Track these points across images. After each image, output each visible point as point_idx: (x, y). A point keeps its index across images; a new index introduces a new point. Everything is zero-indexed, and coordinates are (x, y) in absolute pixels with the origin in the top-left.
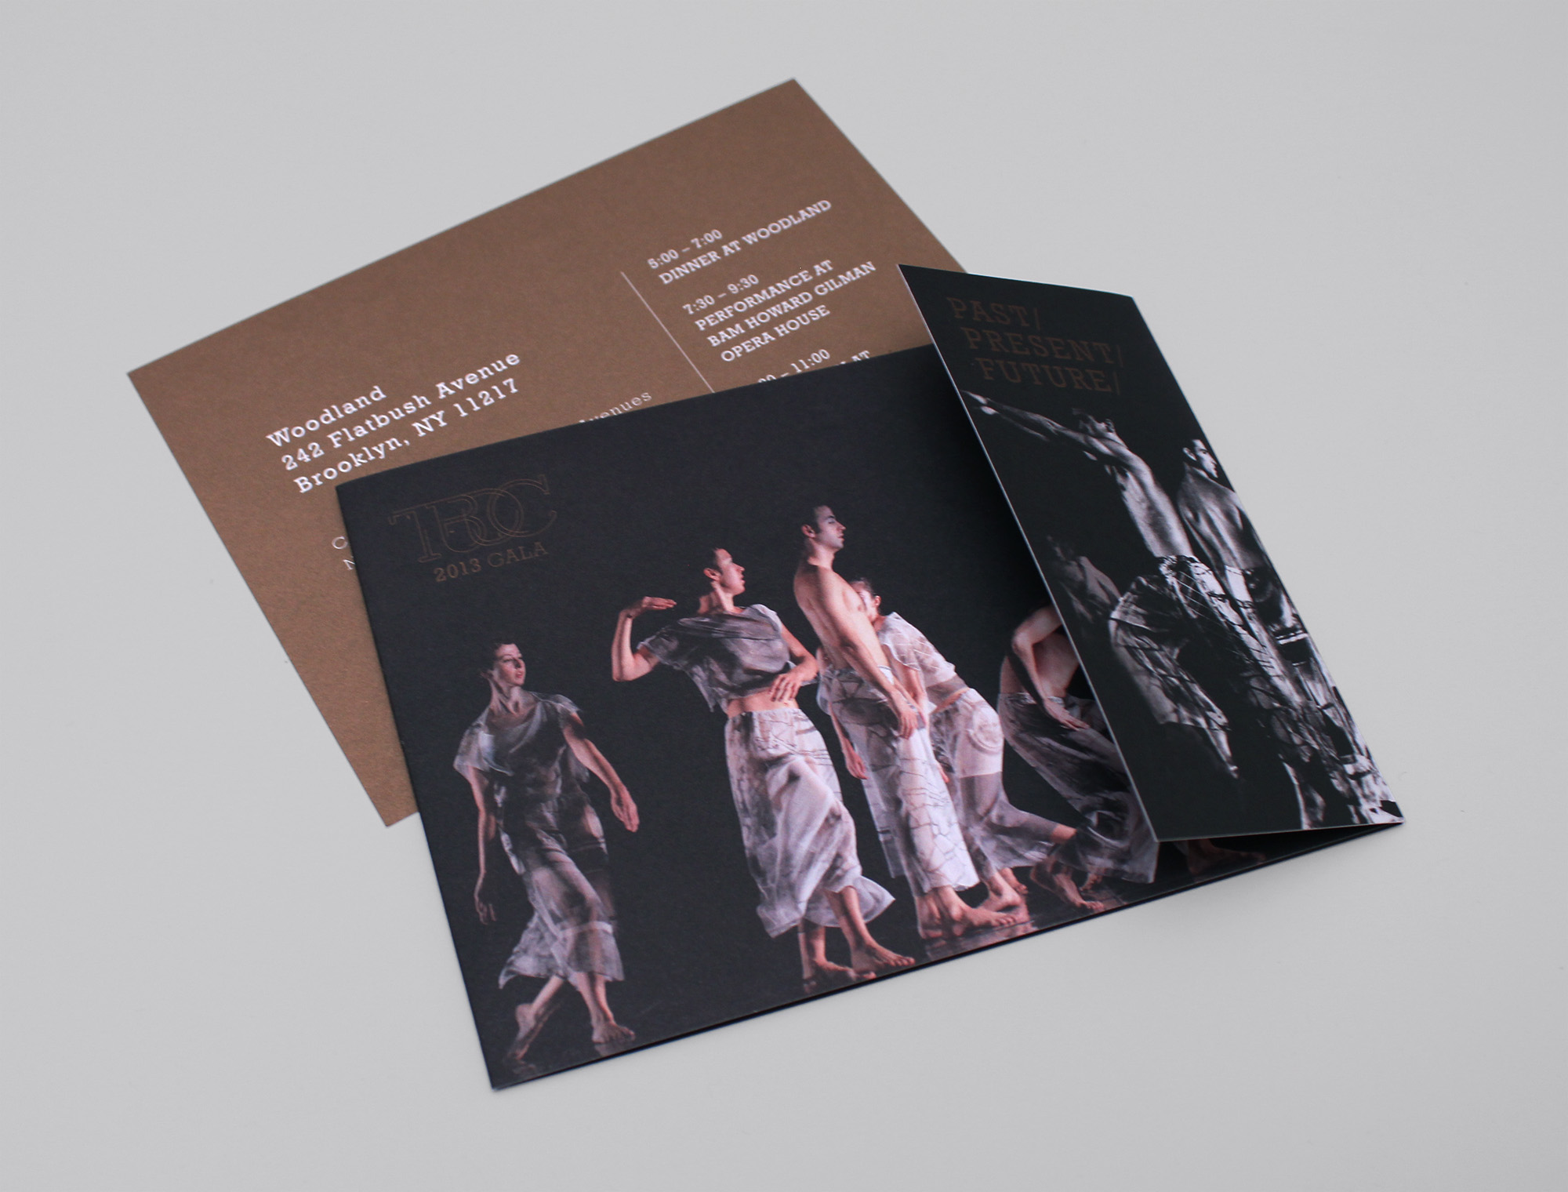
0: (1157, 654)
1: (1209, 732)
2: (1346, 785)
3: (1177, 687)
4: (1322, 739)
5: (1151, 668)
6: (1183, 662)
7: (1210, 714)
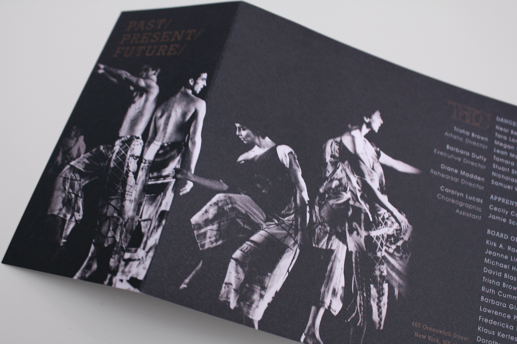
0: (76, 182)
1: (67, 222)
2: (117, 263)
3: (72, 199)
4: (126, 237)
5: (67, 188)
6: (85, 189)
7: (76, 214)
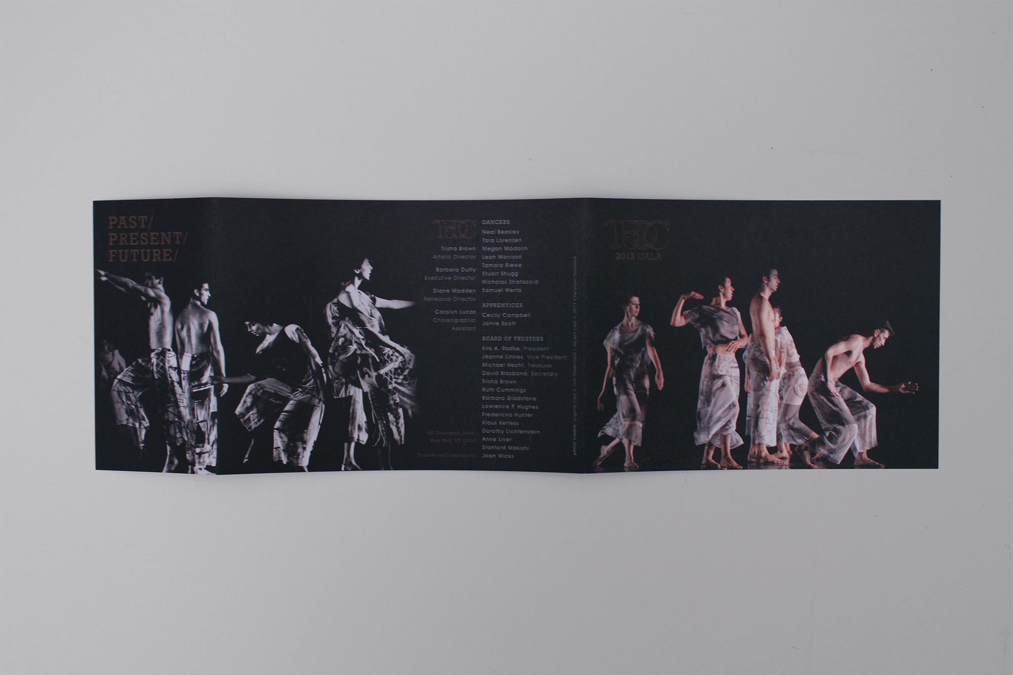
0: (131, 395)
1: (138, 429)
2: (192, 457)
3: (133, 409)
4: (191, 436)
5: (125, 400)
6: (141, 399)
7: (142, 422)
